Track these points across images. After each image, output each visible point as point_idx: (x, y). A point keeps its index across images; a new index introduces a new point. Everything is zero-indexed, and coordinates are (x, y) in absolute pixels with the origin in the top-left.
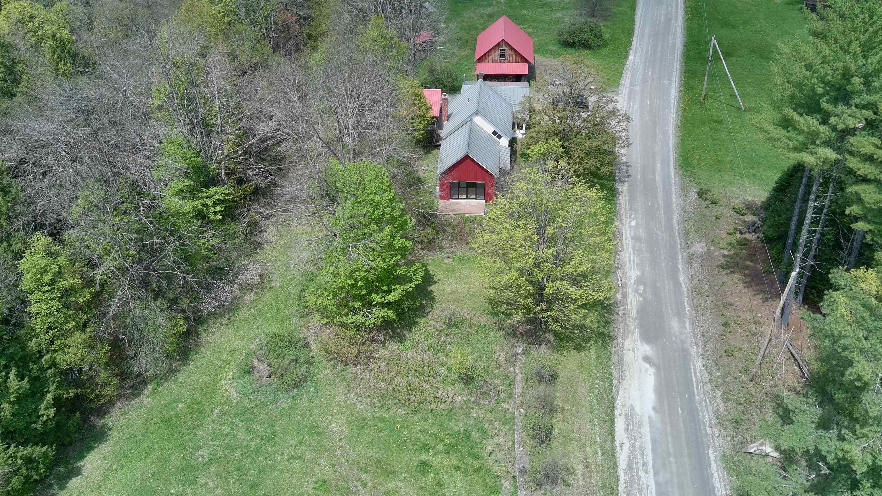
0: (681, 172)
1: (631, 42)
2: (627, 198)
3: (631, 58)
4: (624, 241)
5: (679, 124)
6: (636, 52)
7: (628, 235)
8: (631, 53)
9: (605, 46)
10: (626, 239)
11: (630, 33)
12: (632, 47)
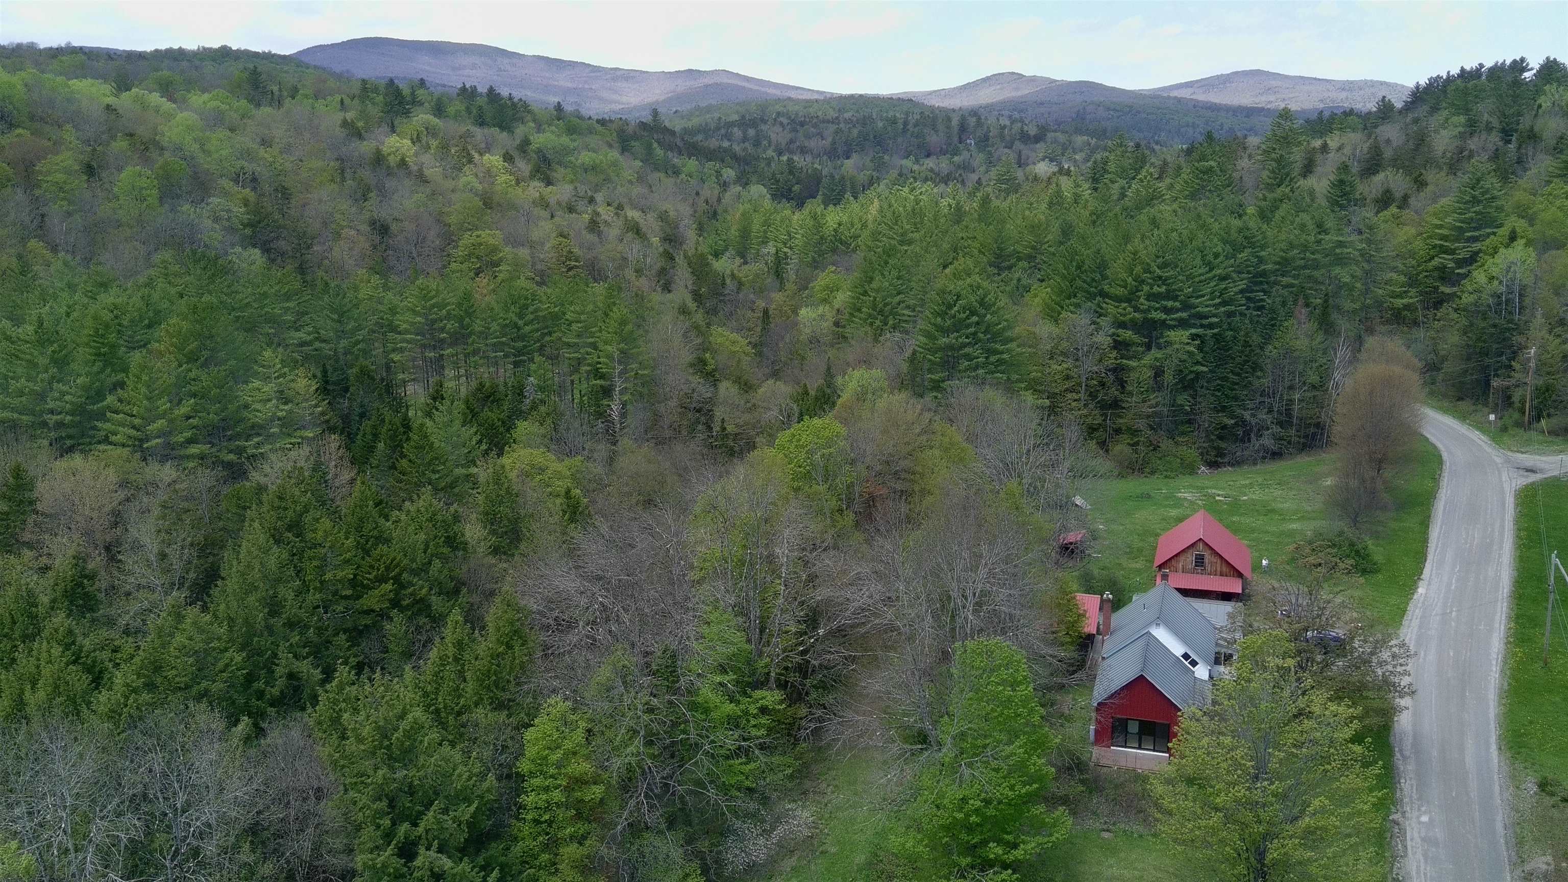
0: (1509, 755)
1: (1422, 569)
2: (1414, 782)
3: (1421, 590)
4: (1409, 843)
5: (1506, 687)
6: (1429, 584)
7: (1416, 835)
8: (1421, 583)
9: (1377, 571)
10: (1412, 840)
11: (1420, 557)
12: (1423, 577)
